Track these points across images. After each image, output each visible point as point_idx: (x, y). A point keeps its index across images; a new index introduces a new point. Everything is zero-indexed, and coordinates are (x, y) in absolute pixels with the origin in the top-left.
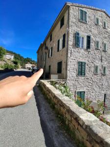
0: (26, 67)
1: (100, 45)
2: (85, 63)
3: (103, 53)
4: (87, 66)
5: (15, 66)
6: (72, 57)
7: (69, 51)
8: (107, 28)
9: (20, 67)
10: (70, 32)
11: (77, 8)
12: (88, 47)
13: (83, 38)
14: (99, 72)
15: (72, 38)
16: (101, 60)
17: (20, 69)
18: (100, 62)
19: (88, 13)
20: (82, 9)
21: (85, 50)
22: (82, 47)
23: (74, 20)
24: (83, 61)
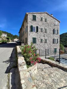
0: (14, 41)
1: (43, 29)
2: (36, 38)
3: (45, 33)
4: (37, 39)
5: (8, 41)
6: (30, 36)
7: (28, 34)
8: (47, 21)
9: (11, 41)
10: (28, 26)
11: (31, 15)
12: (37, 31)
13: (35, 28)
14: (43, 41)
15: (29, 28)
16: (44, 36)
17: (11, 42)
18: (43, 37)
19: (37, 16)
20: (34, 14)
21: (36, 33)
22: (35, 31)
23: (30, 20)
24: (35, 37)
